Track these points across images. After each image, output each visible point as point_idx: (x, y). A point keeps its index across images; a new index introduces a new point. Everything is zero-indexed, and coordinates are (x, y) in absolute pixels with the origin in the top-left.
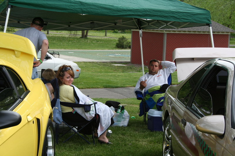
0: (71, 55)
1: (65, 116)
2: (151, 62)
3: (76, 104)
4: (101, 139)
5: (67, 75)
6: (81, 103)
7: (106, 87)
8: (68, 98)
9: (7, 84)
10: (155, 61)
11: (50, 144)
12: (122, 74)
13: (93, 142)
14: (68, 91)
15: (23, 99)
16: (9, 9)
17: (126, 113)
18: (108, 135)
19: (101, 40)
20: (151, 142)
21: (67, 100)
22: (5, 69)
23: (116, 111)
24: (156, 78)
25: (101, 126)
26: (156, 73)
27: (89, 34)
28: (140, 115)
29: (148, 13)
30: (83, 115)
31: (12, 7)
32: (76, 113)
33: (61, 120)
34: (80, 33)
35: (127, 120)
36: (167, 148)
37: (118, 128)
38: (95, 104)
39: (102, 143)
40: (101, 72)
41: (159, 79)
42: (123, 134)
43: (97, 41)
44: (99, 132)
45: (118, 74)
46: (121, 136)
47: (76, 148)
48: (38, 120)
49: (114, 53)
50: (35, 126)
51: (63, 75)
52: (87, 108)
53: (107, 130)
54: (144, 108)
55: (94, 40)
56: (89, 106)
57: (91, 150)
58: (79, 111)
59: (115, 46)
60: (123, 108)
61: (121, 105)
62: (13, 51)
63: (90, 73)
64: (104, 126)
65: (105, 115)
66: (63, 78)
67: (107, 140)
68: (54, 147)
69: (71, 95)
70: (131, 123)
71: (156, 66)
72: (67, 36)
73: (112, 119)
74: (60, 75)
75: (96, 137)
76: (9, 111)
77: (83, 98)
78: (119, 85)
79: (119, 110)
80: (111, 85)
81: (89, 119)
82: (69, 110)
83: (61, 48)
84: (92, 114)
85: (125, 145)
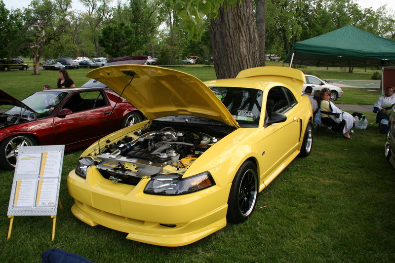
0: (340, 83)
1: (323, 119)
2: (387, 88)
3: (330, 112)
4: (346, 136)
5: (326, 94)
6: (333, 112)
7: (359, 104)
8: (325, 109)
9: (283, 97)
10: (390, 88)
11: (310, 135)
12: (372, 96)
13: (340, 137)
14: (326, 104)
15: (293, 107)
16: (293, 54)
17: (366, 120)
18: (351, 134)
19: (361, 74)
20: (379, 140)
21: (325, 110)
22: (283, 89)
23: (359, 119)
24: (390, 99)
25: (346, 127)
26: (390, 96)
27: (354, 70)
28: (376, 123)
29: (386, 55)
30: (334, 120)
31: (295, 52)
32: (330, 118)
33: (320, 122)
34: (347, 69)
35: (367, 125)
36: (388, 145)
37: (359, 130)
38: (343, 113)
39: (346, 138)
40: (358, 94)
41: (392, 100)
42: (361, 134)
43: (359, 74)
44: (344, 131)
45: (370, 96)
46: (360, 135)
47: (328, 140)
48: (301, 120)
49: (369, 83)
50: (299, 123)
51: (324, 94)
52: (337, 115)
53: (351, 130)
54: (379, 119)
55: (357, 74)
56: (339, 114)
57: (338, 142)
58: (332, 117)
59: (370, 78)
60: (364, 118)
61: (363, 116)
62: (292, 78)
63: (351, 95)
64: (348, 127)
65: (349, 121)
66: (323, 96)
67: (349, 137)
68: (312, 138)
69: (328, 107)
70: (369, 128)
71: (391, 91)
72: (339, 71)
73: (354, 124)
74: (322, 94)
75: (342, 134)
76: (282, 114)
77: (335, 109)
78: (368, 103)
79: (361, 119)
80: (363, 103)
81: (338, 123)
82: (325, 116)
83: (335, 79)
84: (340, 119)
85: (361, 141)
